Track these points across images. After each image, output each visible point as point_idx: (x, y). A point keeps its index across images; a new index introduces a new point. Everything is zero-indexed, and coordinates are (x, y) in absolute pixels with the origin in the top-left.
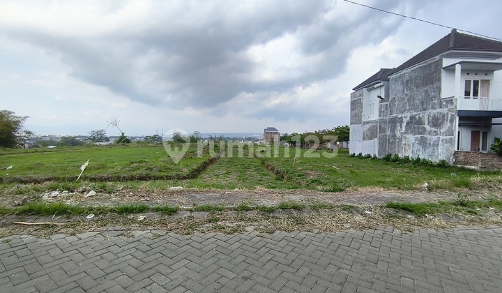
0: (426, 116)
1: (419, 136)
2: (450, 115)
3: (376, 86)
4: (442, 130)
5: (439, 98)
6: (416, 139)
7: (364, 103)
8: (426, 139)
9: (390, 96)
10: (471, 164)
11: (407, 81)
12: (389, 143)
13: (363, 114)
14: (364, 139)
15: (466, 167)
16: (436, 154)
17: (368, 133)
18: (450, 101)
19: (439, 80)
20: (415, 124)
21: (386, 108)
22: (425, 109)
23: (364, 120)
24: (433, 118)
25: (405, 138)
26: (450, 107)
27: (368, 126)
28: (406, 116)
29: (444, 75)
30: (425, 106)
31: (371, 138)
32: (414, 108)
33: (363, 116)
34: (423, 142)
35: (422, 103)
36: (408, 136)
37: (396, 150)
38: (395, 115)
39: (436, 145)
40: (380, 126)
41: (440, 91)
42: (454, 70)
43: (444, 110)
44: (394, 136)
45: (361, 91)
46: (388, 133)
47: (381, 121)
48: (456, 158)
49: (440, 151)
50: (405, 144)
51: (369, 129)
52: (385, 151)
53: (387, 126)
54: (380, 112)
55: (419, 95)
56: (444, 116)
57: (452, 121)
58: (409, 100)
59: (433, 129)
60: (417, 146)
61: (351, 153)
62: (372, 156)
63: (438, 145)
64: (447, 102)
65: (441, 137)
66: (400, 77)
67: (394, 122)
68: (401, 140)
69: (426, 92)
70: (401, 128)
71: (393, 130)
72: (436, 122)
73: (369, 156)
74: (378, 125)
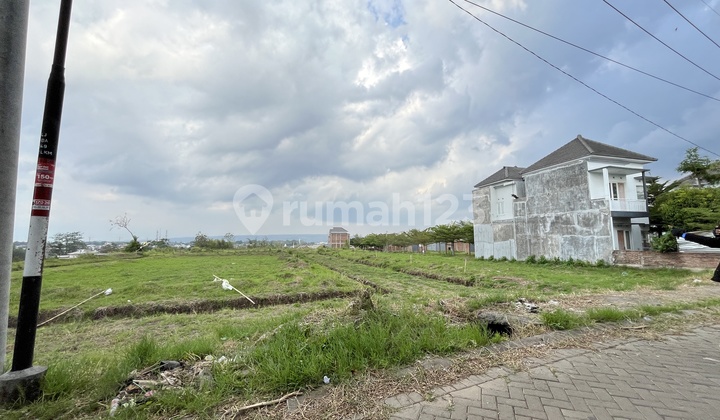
0: (574, 216)
1: (569, 236)
2: (602, 216)
3: (505, 184)
4: (596, 230)
5: (588, 199)
6: (565, 239)
7: (493, 200)
8: (578, 239)
9: (527, 195)
10: (633, 263)
11: (548, 181)
12: (531, 244)
13: (491, 213)
14: (495, 240)
15: (628, 265)
16: (592, 254)
17: (501, 233)
18: (601, 202)
19: (586, 181)
20: (563, 223)
21: (523, 208)
22: (573, 210)
23: (493, 219)
24: (584, 218)
25: (552, 238)
26: (601, 207)
27: (500, 226)
28: (551, 216)
29: (590, 177)
30: (572, 207)
31: (505, 239)
32: (558, 207)
33: (492, 215)
34: (574, 242)
35: (569, 203)
36: (554, 236)
37: (541, 250)
38: (535, 215)
39: (590, 244)
40: (517, 226)
41: (588, 192)
42: (601, 174)
43: (597, 211)
44: (537, 237)
45: (486, 189)
46: (528, 233)
47: (517, 221)
48: (616, 257)
49: (596, 250)
50: (552, 245)
51: (502, 229)
52: (526, 252)
53: (525, 226)
54: (516, 211)
55: (564, 195)
56: (595, 217)
57: (606, 221)
58: (552, 200)
59: (585, 229)
60: (567, 247)
61: (478, 255)
62: (509, 258)
63: (593, 245)
64: (598, 203)
65: (596, 237)
66: (538, 176)
67: (534, 223)
68: (545, 240)
69: (572, 192)
70: (545, 227)
71: (535, 229)
72: (588, 222)
73: (505, 259)
74: (514, 224)
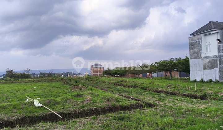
3: (211, 33)
7: (203, 44)
13: (202, 52)
14: (205, 69)
17: (209, 65)
23: (203, 55)
27: (208, 60)
31: (211, 68)
33: (202, 54)
40: (220, 60)
45: (199, 36)
51: (209, 62)
54: (219, 50)
61: (192, 79)
62: (214, 80)
73: (211, 81)
74: (218, 59)
